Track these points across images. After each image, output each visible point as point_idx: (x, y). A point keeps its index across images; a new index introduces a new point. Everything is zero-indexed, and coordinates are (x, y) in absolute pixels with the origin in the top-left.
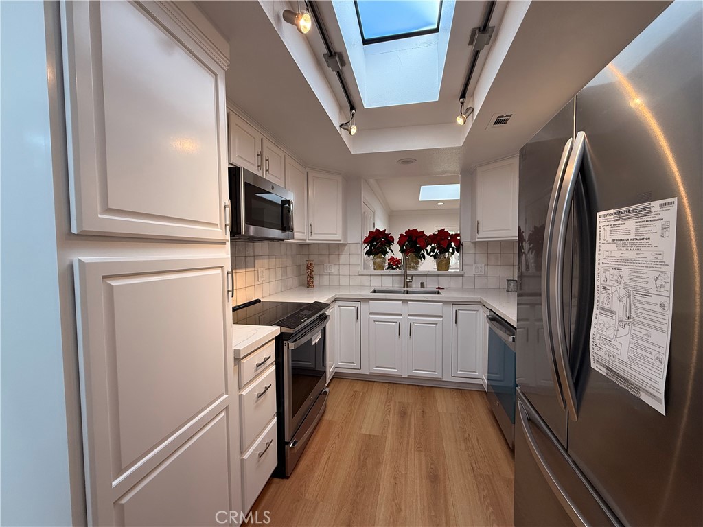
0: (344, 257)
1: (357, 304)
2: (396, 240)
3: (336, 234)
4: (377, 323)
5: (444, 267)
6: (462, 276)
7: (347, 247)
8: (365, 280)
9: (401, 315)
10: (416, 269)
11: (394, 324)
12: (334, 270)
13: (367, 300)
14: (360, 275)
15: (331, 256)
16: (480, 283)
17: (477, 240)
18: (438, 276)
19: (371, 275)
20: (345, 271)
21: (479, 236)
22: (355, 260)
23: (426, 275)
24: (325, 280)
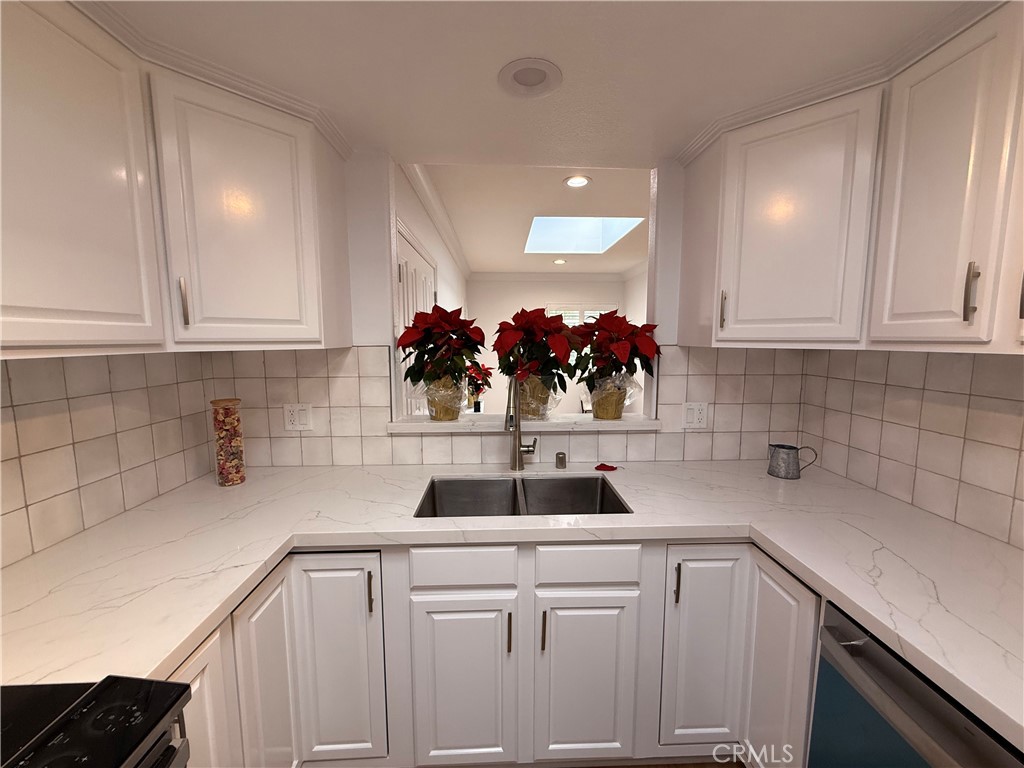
0: (342, 388)
1: (370, 562)
2: (491, 338)
3: (298, 322)
4: (436, 617)
5: (611, 410)
6: (656, 432)
7: (350, 358)
8: (407, 449)
9: (513, 586)
10: (542, 417)
11: (492, 615)
12: (313, 422)
13: (403, 548)
14: (392, 435)
15: (304, 384)
16: (696, 447)
17: (715, 345)
18: (599, 433)
19: (422, 435)
20: (348, 425)
21: (722, 335)
22: (376, 394)
23: (569, 433)
24: (289, 453)
